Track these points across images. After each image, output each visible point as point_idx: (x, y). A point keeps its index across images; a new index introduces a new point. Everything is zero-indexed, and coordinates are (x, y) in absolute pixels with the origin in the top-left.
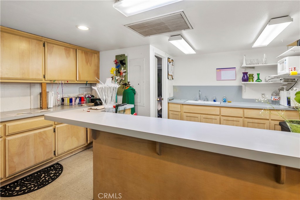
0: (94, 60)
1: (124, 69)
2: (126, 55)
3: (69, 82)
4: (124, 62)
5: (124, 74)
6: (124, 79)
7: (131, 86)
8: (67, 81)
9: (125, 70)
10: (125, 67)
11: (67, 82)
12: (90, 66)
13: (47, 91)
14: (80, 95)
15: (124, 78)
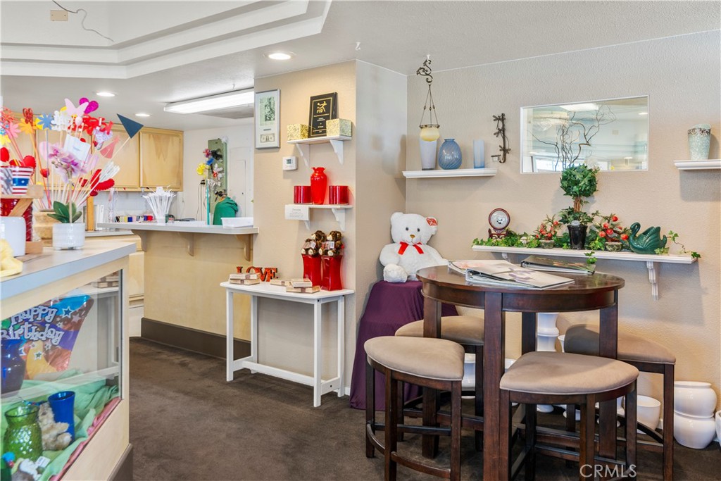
0: (172, 147)
1: (219, 167)
2: (223, 140)
3: (127, 190)
4: (219, 153)
5: (220, 175)
6: (219, 185)
7: (228, 196)
8: (125, 189)
9: (221, 169)
10: (222, 162)
11: (123, 190)
12: (165, 160)
13: (94, 204)
14: (146, 212)
15: (219, 183)
